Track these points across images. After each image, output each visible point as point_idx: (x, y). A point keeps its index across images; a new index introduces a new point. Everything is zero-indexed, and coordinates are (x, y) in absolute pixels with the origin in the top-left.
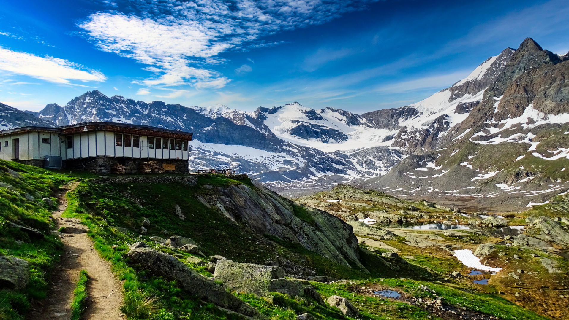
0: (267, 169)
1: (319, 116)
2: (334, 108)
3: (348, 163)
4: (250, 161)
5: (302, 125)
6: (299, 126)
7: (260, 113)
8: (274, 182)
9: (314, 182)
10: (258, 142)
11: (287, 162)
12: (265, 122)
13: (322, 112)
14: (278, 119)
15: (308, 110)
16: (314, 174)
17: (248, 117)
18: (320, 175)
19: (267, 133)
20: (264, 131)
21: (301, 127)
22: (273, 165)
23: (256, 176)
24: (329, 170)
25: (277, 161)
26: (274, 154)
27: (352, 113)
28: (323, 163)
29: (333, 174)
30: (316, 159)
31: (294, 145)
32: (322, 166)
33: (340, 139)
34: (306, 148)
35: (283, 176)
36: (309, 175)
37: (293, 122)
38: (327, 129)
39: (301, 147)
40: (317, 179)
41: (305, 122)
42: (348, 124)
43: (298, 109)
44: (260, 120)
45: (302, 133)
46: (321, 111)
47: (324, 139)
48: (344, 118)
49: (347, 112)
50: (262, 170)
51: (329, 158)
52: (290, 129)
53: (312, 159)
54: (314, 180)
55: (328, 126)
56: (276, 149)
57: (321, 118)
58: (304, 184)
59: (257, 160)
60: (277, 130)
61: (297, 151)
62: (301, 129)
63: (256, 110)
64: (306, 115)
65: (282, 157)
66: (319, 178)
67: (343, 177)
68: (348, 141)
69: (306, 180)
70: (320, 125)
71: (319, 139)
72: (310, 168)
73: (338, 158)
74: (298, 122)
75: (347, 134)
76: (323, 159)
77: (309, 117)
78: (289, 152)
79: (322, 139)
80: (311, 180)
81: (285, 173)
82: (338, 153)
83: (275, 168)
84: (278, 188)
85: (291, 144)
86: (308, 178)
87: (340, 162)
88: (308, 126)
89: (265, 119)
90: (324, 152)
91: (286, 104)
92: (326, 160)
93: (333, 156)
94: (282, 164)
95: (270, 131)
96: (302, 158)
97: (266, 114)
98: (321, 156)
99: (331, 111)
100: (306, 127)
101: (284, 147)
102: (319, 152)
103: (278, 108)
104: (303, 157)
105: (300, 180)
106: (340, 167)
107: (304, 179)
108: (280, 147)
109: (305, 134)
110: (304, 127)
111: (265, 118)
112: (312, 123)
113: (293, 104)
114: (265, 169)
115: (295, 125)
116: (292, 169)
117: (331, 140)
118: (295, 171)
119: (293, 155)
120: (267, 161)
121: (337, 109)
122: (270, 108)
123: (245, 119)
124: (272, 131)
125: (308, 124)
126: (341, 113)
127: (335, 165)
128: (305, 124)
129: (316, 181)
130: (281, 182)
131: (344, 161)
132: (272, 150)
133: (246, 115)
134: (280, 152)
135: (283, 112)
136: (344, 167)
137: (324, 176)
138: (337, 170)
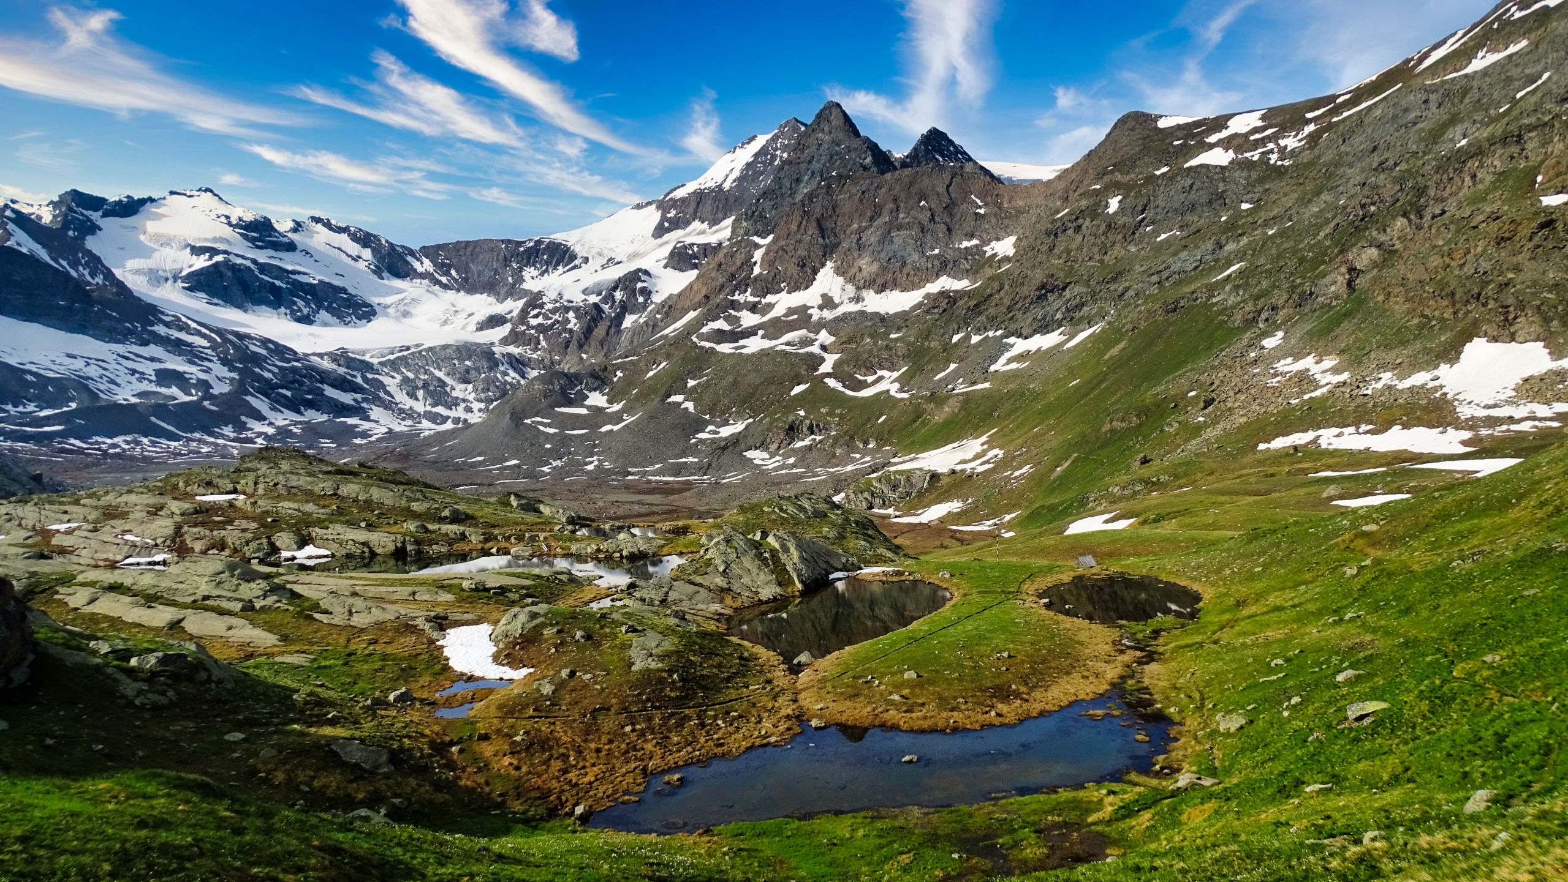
0: (94, 396)
1: (286, 240)
2: (333, 222)
3: (372, 386)
4: (28, 367)
5: (226, 262)
6: (217, 265)
7: (70, 209)
8: (119, 440)
9: (260, 441)
10: (59, 307)
11: (166, 377)
12: (92, 243)
13: (295, 230)
14: (142, 237)
15: (249, 217)
16: (260, 417)
17: (23, 221)
18: (283, 418)
19: (99, 279)
20: (86, 272)
21: (222, 269)
22: (118, 385)
23: (48, 417)
24: (311, 405)
25: (133, 372)
26: (120, 348)
27: (390, 240)
28: (293, 382)
29: (325, 418)
30: (269, 371)
31: (193, 325)
32: (289, 394)
33: (350, 315)
34: (237, 334)
35: (153, 419)
36: (243, 418)
37: (197, 251)
38: (311, 281)
39: (219, 332)
40: (271, 431)
41: (238, 256)
42: (378, 272)
43: (215, 212)
44: (71, 233)
45: (225, 288)
46: (291, 225)
47: (300, 310)
48: (367, 254)
49: (375, 236)
50: (72, 400)
51: (314, 368)
52: (184, 273)
53: (257, 370)
54: (259, 435)
55: (314, 276)
56: (131, 332)
57: (291, 247)
58: (225, 446)
59: (54, 367)
60: (137, 272)
61: (206, 343)
62: (221, 275)
63: (56, 199)
64: (241, 234)
65: (152, 359)
66: (278, 428)
67: (356, 426)
68: (377, 323)
69: (232, 435)
70: (290, 268)
71: (283, 310)
72: (249, 398)
73: (342, 370)
74: (213, 252)
75: (374, 300)
76: (294, 370)
77: (252, 240)
78: (177, 347)
79: (293, 312)
80: (250, 434)
81: (162, 410)
82: (341, 356)
83: (126, 394)
84: (132, 458)
85: (184, 319)
86: (241, 427)
87: (349, 381)
88: (249, 268)
89: (93, 233)
90: (298, 351)
91: (172, 193)
92: (305, 376)
93: (326, 364)
94: (151, 381)
95: (109, 275)
96: (224, 365)
97: (95, 216)
98: (288, 361)
99: (325, 230)
100: (240, 270)
101: (161, 330)
102: (281, 351)
103: (143, 202)
104: (225, 362)
105: (212, 434)
106: (347, 398)
107: (228, 431)
108: (144, 329)
109: (236, 291)
110: (235, 268)
111: (94, 229)
112: (261, 261)
113: (194, 193)
114: (85, 396)
115: (201, 262)
116: (188, 399)
117: (323, 315)
118: (197, 405)
119: (193, 355)
120: (93, 371)
121: (344, 225)
122: (112, 198)
123: (11, 226)
124: (118, 273)
125: (248, 263)
126: (355, 238)
127: (330, 392)
128: (239, 261)
129: (267, 437)
130: (145, 440)
131: (359, 380)
132: (111, 334)
133: (13, 211)
134: (145, 343)
135: (159, 217)
136: (359, 397)
137: (296, 423)
138: (336, 406)
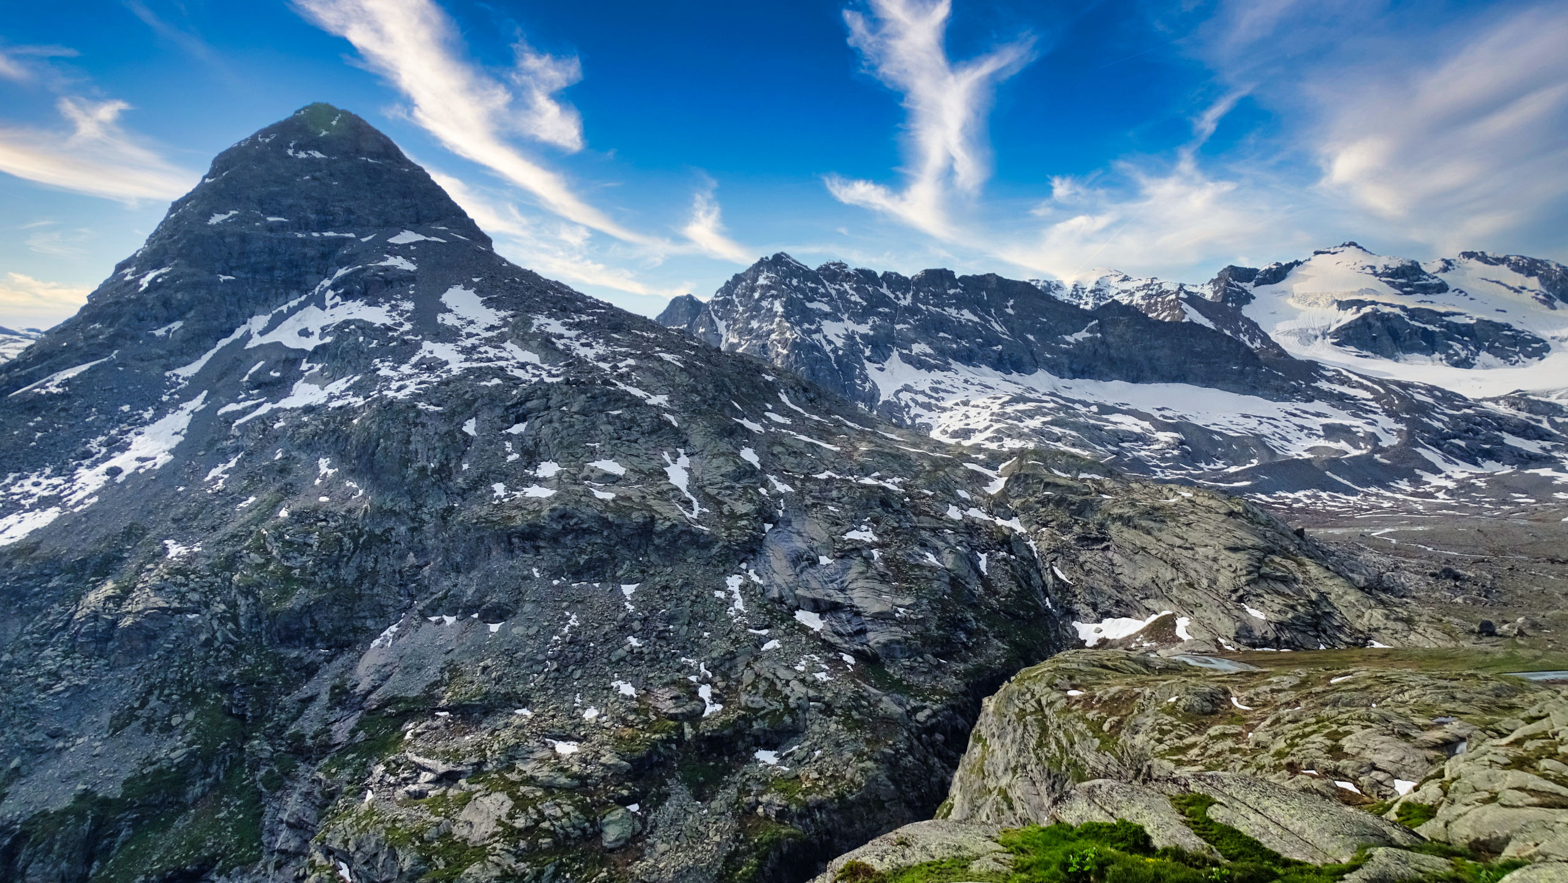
0: (1272, 453)
1: (1436, 281)
2: (1489, 254)
3: (1563, 432)
4: (1212, 428)
5: (1374, 313)
6: (1364, 317)
7: (1229, 284)
8: (1300, 494)
9: (1441, 495)
10: (1232, 372)
11: (1332, 432)
12: (1247, 311)
13: (1445, 270)
14: (1290, 301)
15: (1395, 264)
16: (1436, 471)
17: (1194, 300)
18: (1461, 471)
19: (1258, 344)
20: (1246, 339)
21: (1371, 320)
22: (1289, 441)
23: (1236, 474)
24: (1489, 455)
25: (1302, 428)
26: (1288, 406)
27: (1563, 264)
28: (1467, 431)
29: (1507, 470)
30: (1439, 420)
31: (1355, 378)
32: (1462, 444)
33: (1517, 354)
34: (1399, 384)
35: (1328, 473)
36: (1418, 471)
37: (1343, 305)
38: (1468, 321)
39: (1381, 383)
40: (1451, 485)
41: (1386, 304)
42: (1548, 302)
43: (1359, 265)
44: (1230, 305)
45: (1375, 338)
46: (1441, 264)
47: (1457, 354)
48: (1533, 283)
49: (1542, 262)
50: (1253, 456)
51: (1488, 415)
52: (1332, 329)
53: (1425, 420)
54: (1439, 489)
55: (1469, 314)
56: (1297, 390)
57: (1442, 288)
58: (1405, 501)
59: (1234, 427)
60: (1289, 333)
61: (1369, 396)
62: (1370, 326)
63: (1216, 277)
64: (1387, 282)
65: (1318, 415)
66: (1457, 481)
67: (1553, 478)
68: (1551, 359)
69: (1409, 489)
70: (1442, 310)
71: (1437, 355)
72: (1419, 450)
73: (1523, 415)
74: (1361, 304)
75: (1545, 334)
76: (1467, 418)
77: (1400, 287)
78: (1340, 401)
79: (1449, 357)
80: (1428, 488)
81: (1336, 463)
82: (1518, 399)
83: (1299, 449)
84: (1316, 512)
85: (1345, 373)
86: (1416, 481)
87: (1533, 427)
88: (1399, 316)
89: (1248, 302)
90: (1468, 397)
91: (1317, 253)
92: (1479, 424)
93: (1503, 409)
94: (1319, 436)
95: (1266, 338)
96: (1390, 416)
97: (1249, 286)
98: (1459, 408)
99: (1480, 264)
100: (1389, 319)
101: (1324, 385)
102: (1449, 398)
103: (1290, 266)
104: (1390, 414)
105: (1388, 488)
106: (1532, 447)
107: (1404, 485)
108: (1308, 386)
109: (1386, 341)
110: (1384, 318)
111: (1248, 298)
112: (1410, 307)
113: (1338, 249)
114: (1264, 452)
115: (1349, 316)
116: (1357, 453)
117: (1484, 356)
118: (1368, 459)
119: (1357, 408)
120: (1266, 429)
121: (1502, 256)
122: (1262, 267)
123: (1185, 306)
124: (1273, 336)
125: (1397, 311)
126: (1517, 268)
127: (1510, 440)
128: (1387, 310)
129: (1448, 491)
130: (1324, 495)
131: (1546, 425)
132: (1280, 393)
133: (1186, 292)
134: (1310, 400)
135: (1305, 278)
136: (1547, 444)
137: (1477, 476)
138: (1521, 456)
